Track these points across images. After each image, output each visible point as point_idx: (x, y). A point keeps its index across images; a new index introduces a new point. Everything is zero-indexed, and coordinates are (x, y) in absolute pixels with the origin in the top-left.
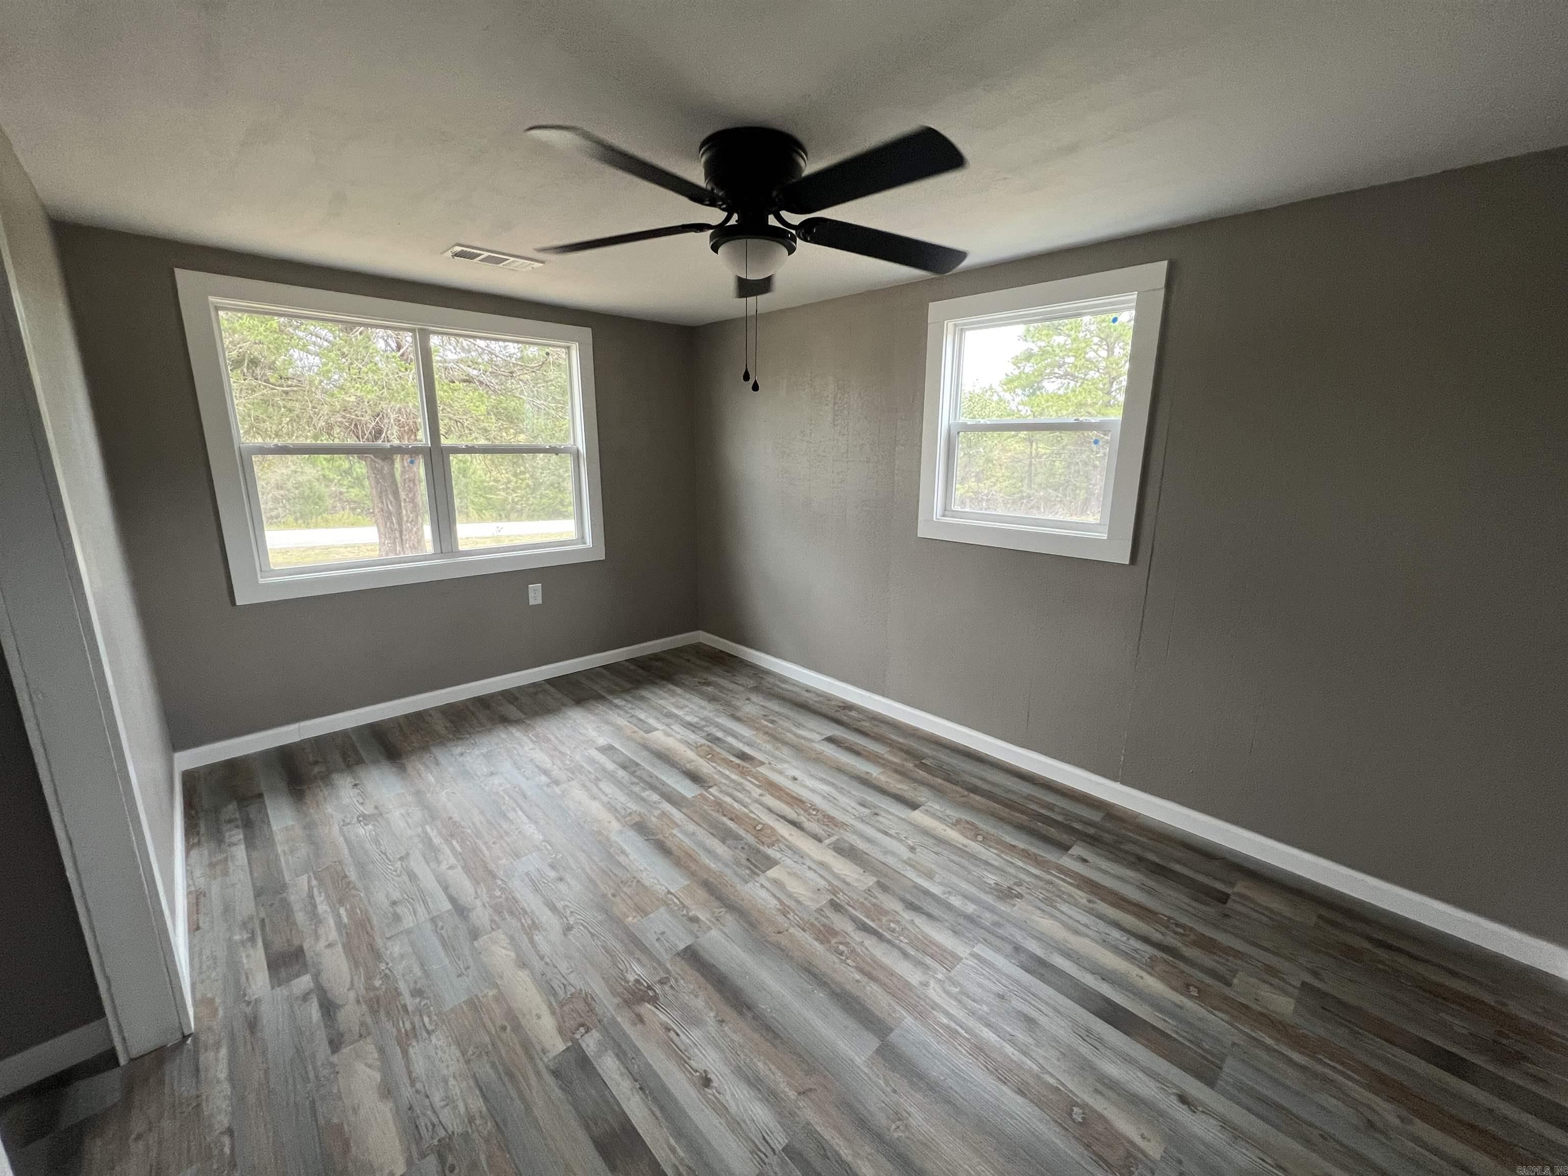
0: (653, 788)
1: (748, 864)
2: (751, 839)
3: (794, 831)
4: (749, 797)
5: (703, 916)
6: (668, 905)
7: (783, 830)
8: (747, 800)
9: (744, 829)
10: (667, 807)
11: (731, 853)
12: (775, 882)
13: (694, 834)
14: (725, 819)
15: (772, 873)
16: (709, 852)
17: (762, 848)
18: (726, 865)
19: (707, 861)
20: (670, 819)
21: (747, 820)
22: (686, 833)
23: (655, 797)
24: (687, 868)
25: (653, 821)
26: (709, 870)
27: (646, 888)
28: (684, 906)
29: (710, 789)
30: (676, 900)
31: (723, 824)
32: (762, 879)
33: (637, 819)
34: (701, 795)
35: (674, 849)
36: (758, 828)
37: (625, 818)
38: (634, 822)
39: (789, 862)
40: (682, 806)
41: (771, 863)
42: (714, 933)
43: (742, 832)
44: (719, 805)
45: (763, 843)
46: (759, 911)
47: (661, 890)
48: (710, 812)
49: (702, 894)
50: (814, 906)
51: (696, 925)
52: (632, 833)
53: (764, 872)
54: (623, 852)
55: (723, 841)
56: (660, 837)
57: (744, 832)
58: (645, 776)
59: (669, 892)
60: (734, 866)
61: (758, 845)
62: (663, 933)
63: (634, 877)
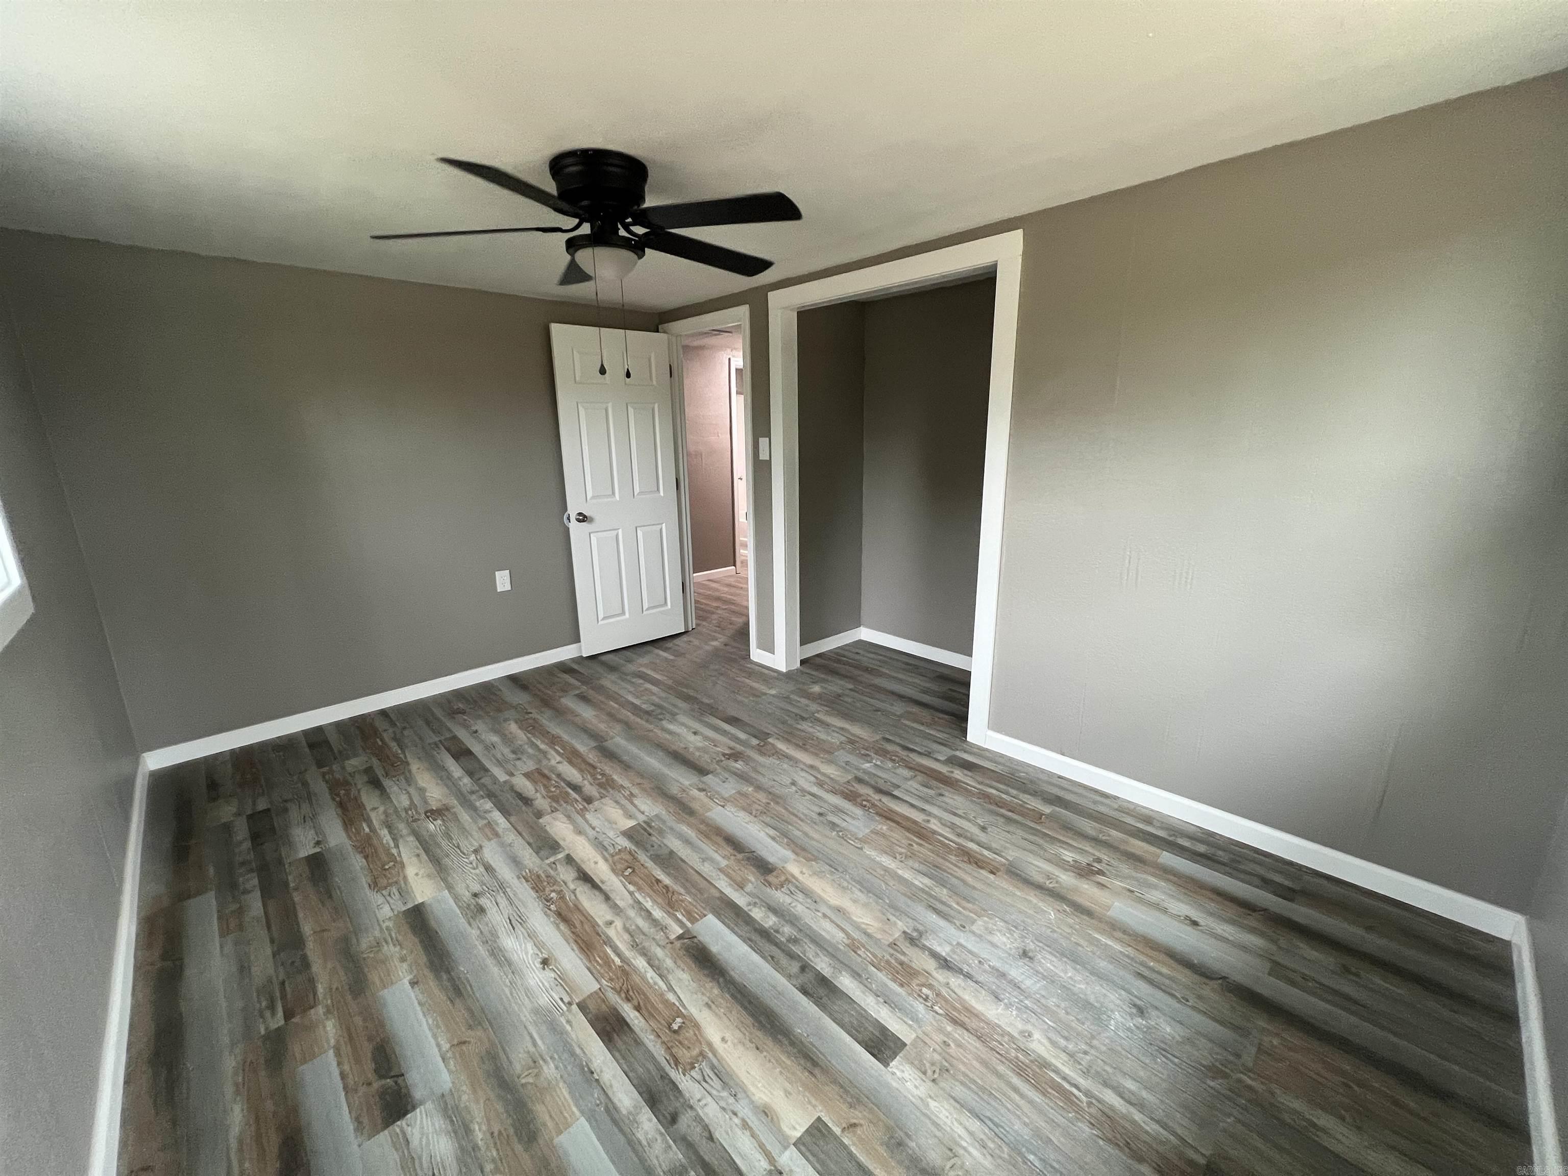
0: (764, 934)
1: (651, 831)
2: (643, 857)
3: (589, 868)
4: (628, 918)
5: (695, 793)
6: (722, 798)
7: (601, 869)
8: (632, 913)
9: (646, 868)
10: (741, 900)
11: (665, 841)
12: (630, 817)
13: (704, 860)
14: (667, 881)
15: (631, 823)
16: (687, 842)
17: (633, 847)
18: (671, 829)
19: (690, 832)
20: (731, 878)
21: (641, 882)
22: (711, 860)
23: (757, 914)
24: (708, 825)
25: (752, 877)
26: (689, 825)
27: (744, 809)
28: (710, 798)
29: (681, 931)
30: (717, 801)
31: (669, 874)
32: (642, 818)
33: (770, 878)
34: (693, 920)
35: (723, 843)
36: (630, 870)
37: (787, 879)
38: (774, 874)
39: (611, 834)
40: (718, 898)
41: (628, 834)
42: (687, 783)
43: (650, 864)
44: (670, 903)
45: (630, 853)
46: (651, 796)
47: (730, 808)
48: (682, 891)
49: (695, 806)
50: (607, 801)
51: (701, 787)
52: (771, 859)
53: (639, 824)
54: (773, 839)
55: (672, 853)
56: (740, 856)
57: (646, 865)
58: (784, 961)
59: (723, 806)
60: (664, 828)
61: (636, 850)
62: (724, 782)
63: (755, 816)
